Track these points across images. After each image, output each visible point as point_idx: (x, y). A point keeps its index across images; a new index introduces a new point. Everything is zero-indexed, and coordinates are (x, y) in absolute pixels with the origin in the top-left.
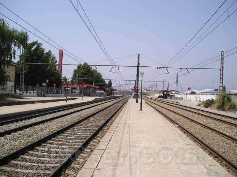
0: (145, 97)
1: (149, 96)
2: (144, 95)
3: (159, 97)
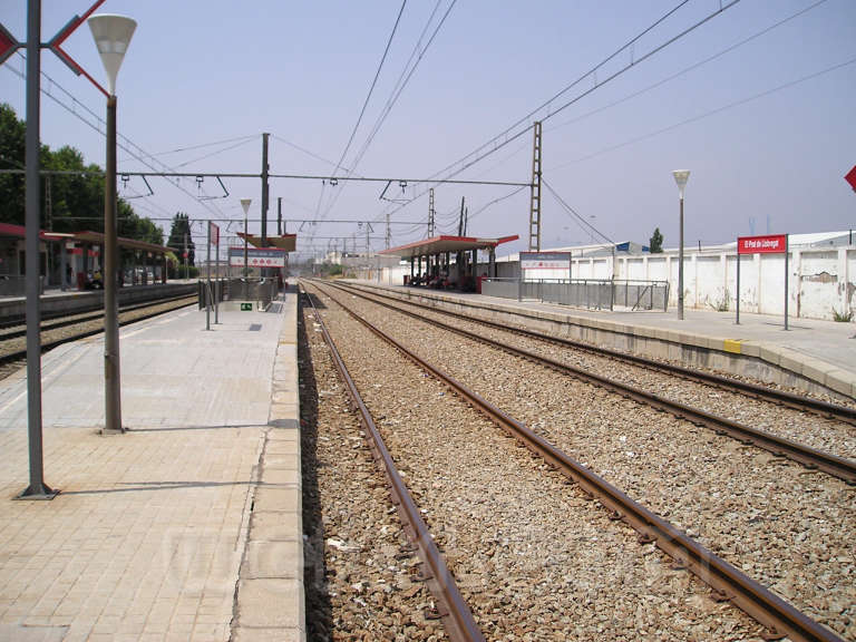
0: (336, 282)
1: (354, 277)
2: (333, 274)
3: (412, 282)
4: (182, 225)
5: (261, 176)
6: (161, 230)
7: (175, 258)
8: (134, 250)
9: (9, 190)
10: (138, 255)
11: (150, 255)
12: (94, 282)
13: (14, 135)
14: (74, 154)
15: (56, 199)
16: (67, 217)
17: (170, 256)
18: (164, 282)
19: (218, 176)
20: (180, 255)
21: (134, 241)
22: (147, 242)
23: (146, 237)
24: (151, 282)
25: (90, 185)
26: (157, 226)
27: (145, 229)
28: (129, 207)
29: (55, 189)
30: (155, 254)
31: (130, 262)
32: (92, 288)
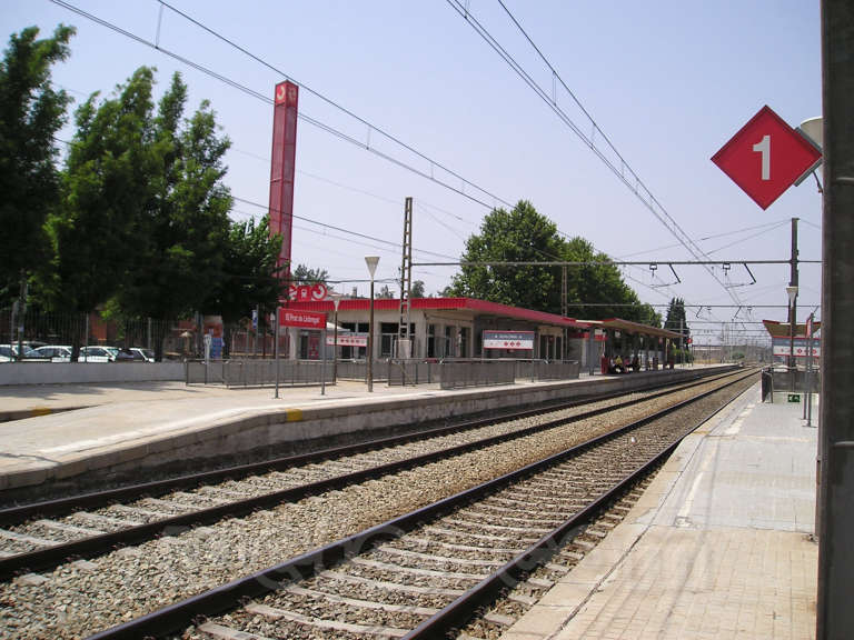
5: (790, 262)
6: (660, 316)
12: (616, 367)
14: (584, 243)
18: (672, 367)
24: (660, 366)
26: (656, 312)
28: (633, 293)
29: (570, 277)
32: (616, 373)
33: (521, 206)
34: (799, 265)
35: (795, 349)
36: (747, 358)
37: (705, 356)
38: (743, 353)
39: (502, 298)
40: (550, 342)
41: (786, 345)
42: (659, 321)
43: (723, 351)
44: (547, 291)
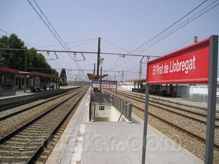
4: (64, 71)
5: (97, 53)
7: (62, 80)
8: (51, 78)
9: (14, 59)
10: (52, 79)
11: (55, 80)
13: (17, 43)
15: (28, 62)
16: (32, 68)
17: (61, 80)
19: (82, 53)
20: (63, 80)
21: (51, 75)
22: (54, 76)
23: (54, 74)
25: (39, 59)
27: (54, 72)
29: (28, 59)
30: (57, 80)
31: (49, 81)
33: (13, 35)
34: (100, 54)
35: (102, 85)
36: (82, 84)
37: (71, 84)
38: (81, 83)
39: (4, 64)
40: (19, 80)
41: (98, 83)
42: (58, 74)
43: (75, 83)
44: (20, 63)
